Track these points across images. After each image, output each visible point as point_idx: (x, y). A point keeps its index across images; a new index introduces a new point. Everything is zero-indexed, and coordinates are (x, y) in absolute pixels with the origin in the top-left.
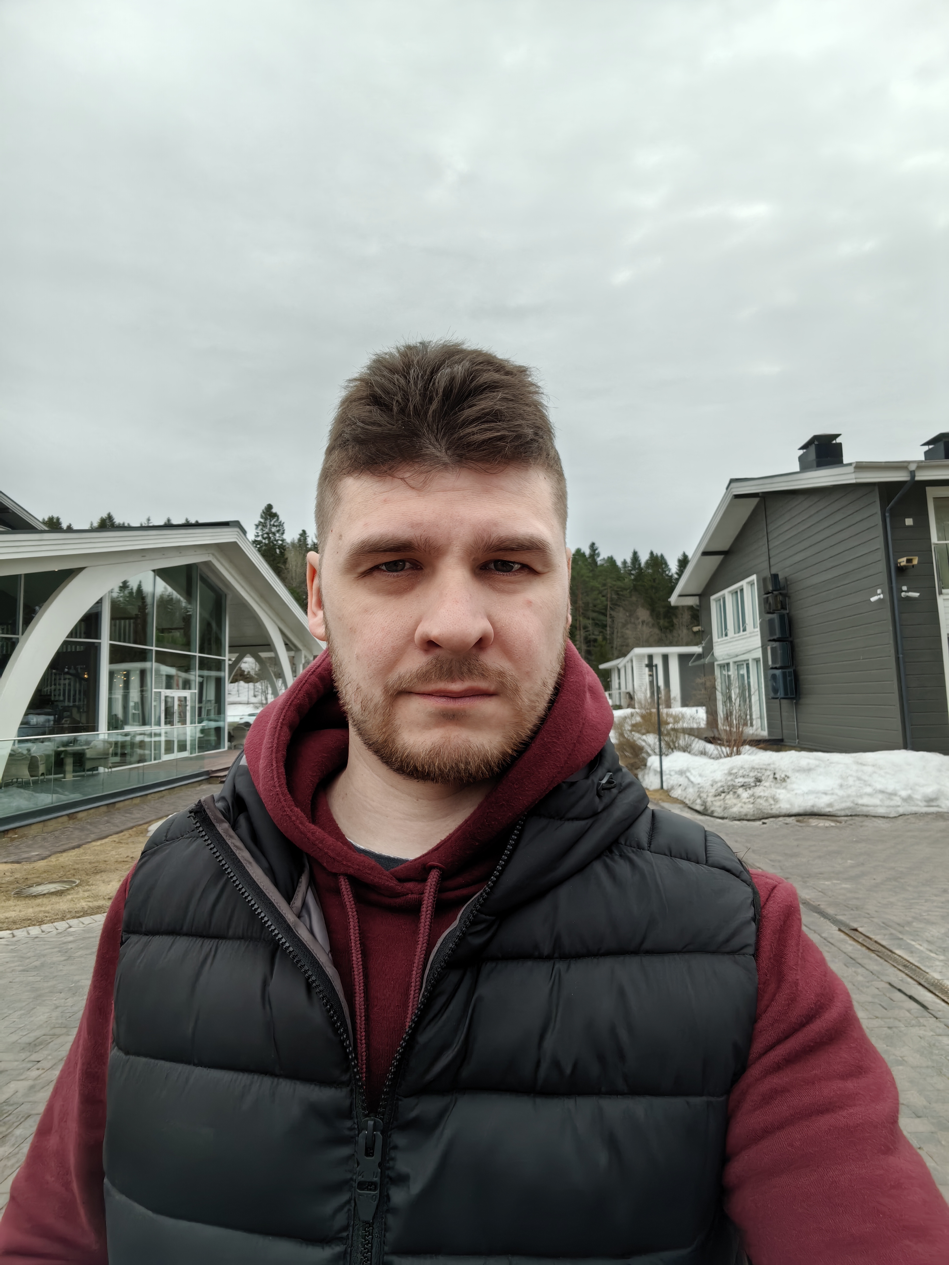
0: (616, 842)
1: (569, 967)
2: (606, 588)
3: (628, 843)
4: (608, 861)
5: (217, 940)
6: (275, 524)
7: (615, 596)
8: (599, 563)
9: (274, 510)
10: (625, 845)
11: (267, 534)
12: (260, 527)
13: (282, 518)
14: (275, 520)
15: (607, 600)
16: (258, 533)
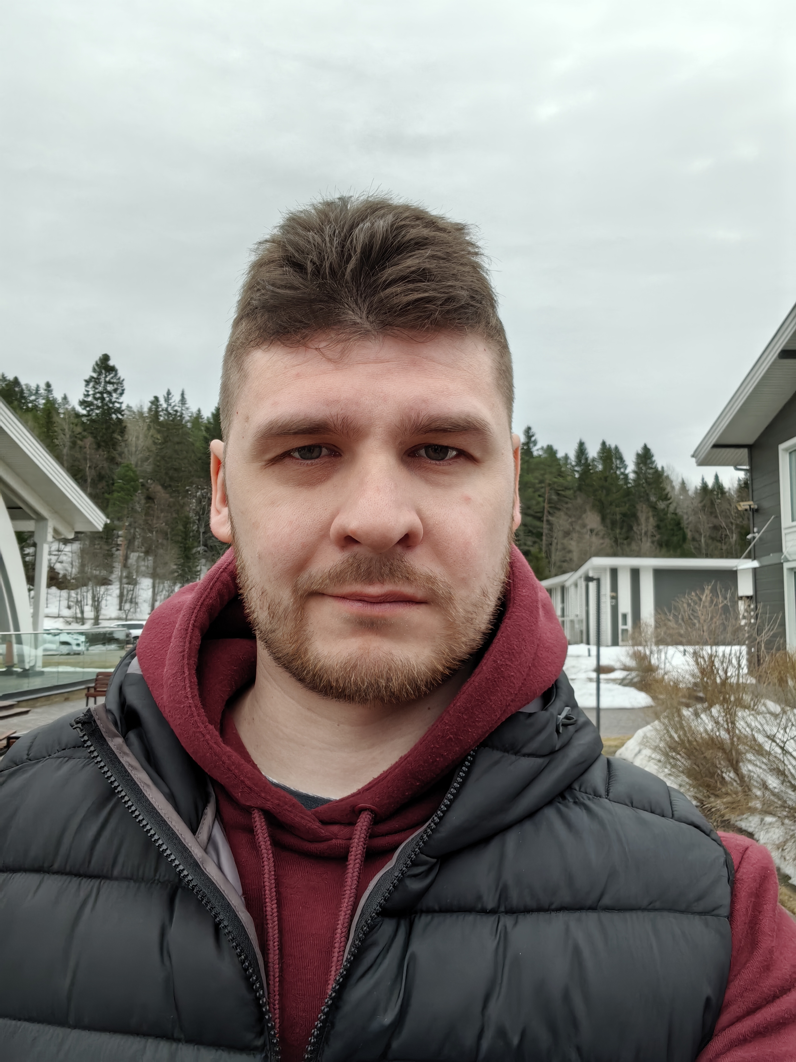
0: (570, 787)
1: (516, 923)
2: (543, 485)
3: (582, 789)
4: (561, 807)
5: (99, 881)
6: (112, 381)
7: (554, 497)
8: (535, 453)
9: (111, 363)
10: (580, 791)
11: (101, 393)
12: (91, 384)
13: (121, 373)
14: (112, 375)
15: (544, 501)
16: (88, 391)
